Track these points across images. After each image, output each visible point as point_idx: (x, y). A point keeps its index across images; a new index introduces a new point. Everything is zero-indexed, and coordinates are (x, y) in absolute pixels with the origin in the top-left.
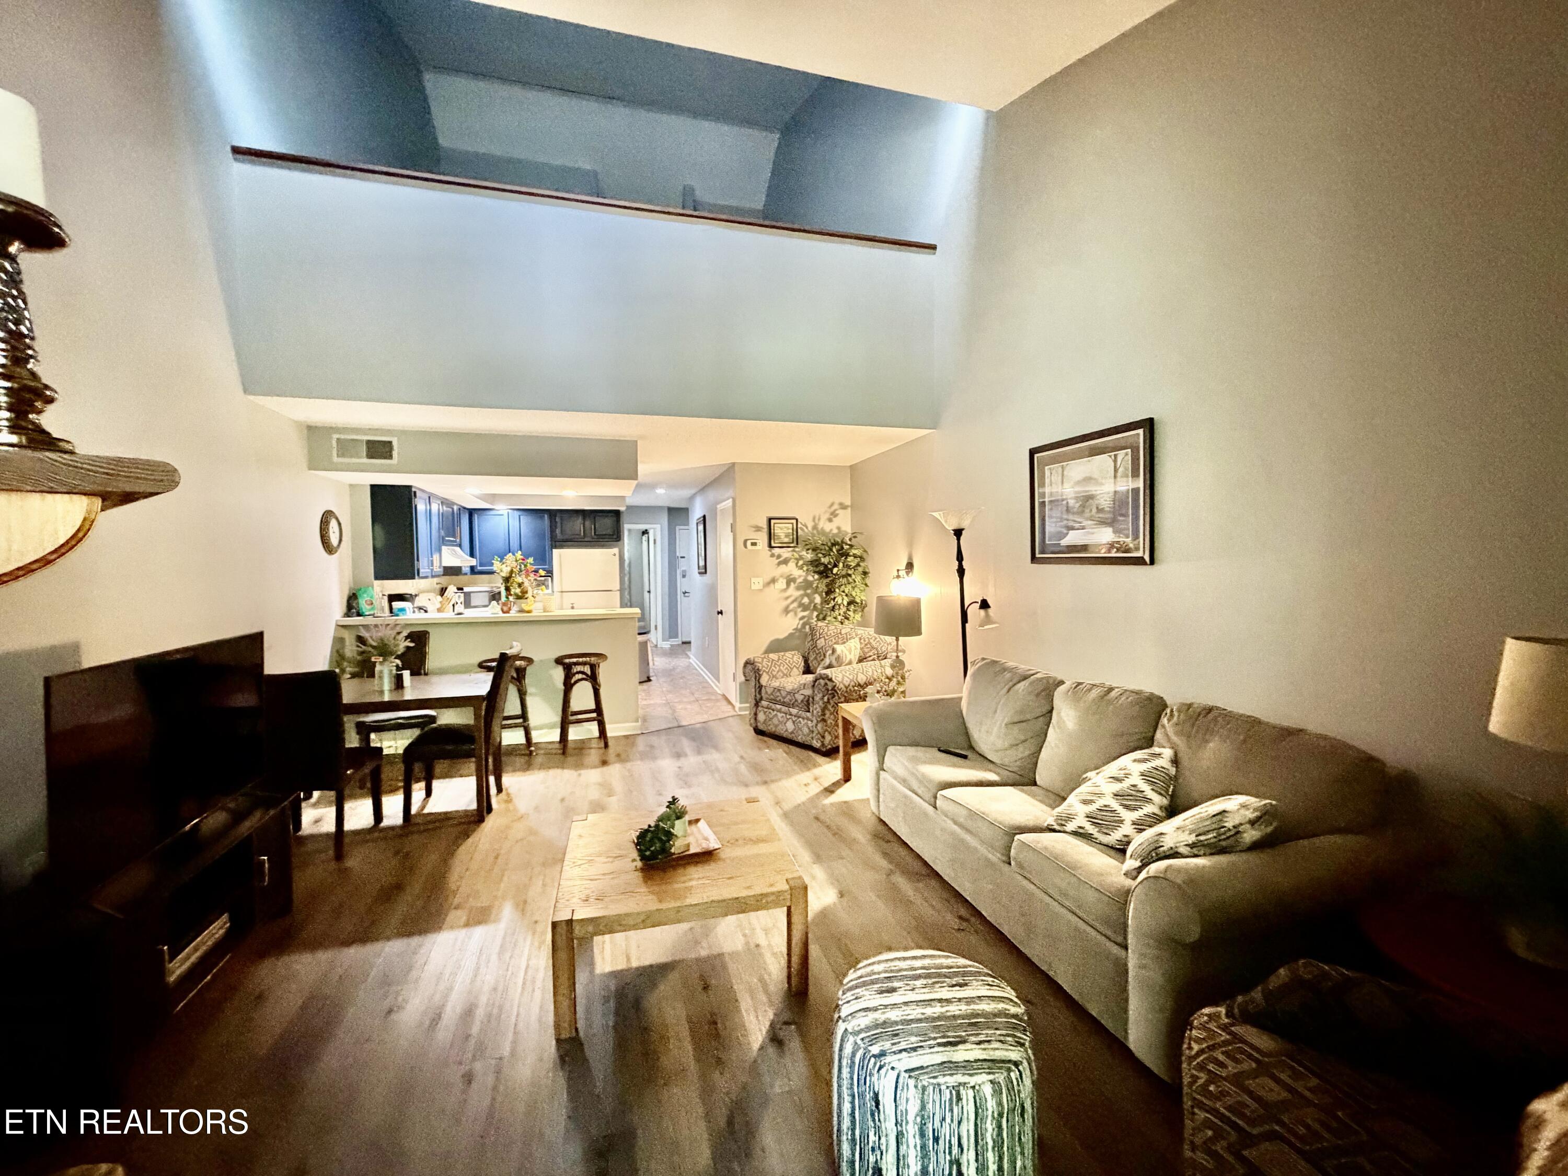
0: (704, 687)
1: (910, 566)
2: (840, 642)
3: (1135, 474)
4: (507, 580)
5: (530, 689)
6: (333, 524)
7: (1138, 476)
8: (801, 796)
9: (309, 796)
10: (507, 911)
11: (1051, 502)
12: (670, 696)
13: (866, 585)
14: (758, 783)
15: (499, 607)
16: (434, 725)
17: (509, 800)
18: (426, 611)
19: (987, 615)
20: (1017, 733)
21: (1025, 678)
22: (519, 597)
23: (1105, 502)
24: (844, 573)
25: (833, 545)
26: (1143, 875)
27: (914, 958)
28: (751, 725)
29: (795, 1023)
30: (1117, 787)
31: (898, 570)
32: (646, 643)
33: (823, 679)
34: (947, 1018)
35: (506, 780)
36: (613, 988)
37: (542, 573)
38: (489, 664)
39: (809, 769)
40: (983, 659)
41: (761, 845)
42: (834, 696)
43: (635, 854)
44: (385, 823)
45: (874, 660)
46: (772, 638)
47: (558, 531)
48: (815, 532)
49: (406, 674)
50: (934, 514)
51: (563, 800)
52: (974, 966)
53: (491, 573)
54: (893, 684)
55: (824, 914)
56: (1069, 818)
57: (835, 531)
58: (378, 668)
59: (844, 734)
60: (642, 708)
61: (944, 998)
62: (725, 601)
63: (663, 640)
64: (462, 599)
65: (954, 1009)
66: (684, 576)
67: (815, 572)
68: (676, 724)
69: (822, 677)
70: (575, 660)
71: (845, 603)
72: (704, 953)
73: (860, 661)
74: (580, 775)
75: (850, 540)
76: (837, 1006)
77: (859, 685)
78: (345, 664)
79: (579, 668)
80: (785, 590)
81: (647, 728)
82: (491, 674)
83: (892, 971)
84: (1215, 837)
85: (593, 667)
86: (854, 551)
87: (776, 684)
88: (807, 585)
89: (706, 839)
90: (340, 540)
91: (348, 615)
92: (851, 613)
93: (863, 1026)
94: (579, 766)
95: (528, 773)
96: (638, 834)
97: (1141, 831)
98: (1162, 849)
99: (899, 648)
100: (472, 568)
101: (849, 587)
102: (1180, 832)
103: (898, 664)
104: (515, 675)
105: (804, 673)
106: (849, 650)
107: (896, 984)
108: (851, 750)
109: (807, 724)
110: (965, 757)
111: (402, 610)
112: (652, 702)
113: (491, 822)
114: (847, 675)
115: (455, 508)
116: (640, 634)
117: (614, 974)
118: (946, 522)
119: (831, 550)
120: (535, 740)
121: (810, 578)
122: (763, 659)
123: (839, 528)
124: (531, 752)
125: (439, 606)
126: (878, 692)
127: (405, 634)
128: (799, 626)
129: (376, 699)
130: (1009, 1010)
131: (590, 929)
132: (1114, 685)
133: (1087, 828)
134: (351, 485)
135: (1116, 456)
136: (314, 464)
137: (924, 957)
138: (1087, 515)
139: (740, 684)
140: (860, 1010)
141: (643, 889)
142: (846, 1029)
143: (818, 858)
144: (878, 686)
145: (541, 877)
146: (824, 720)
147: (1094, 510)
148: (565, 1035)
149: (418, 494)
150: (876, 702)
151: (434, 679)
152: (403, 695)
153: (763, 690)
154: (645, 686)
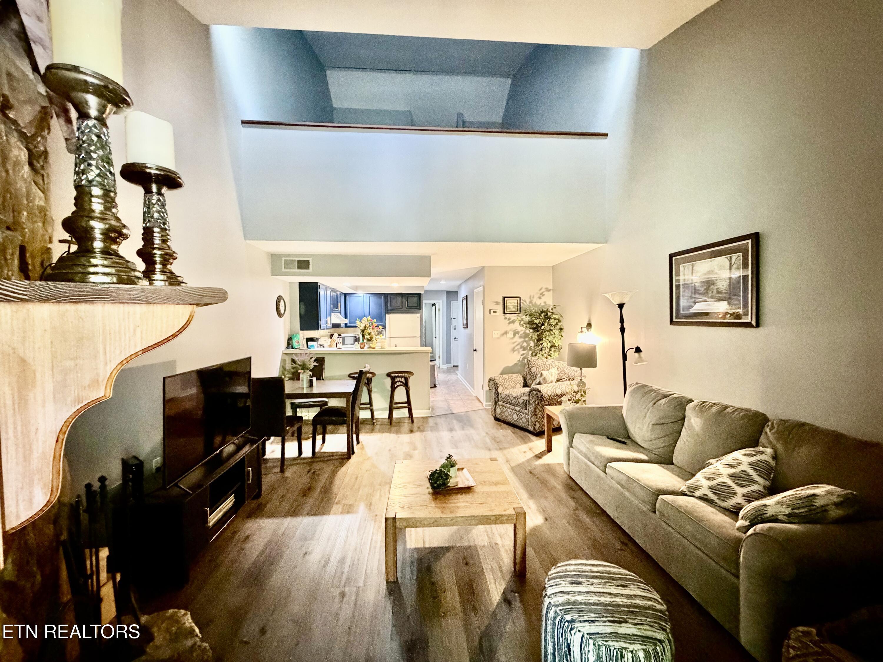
0: (465, 392)
1: (589, 325)
2: (546, 369)
3: (745, 266)
4: (363, 331)
5: (374, 390)
6: (282, 302)
7: (748, 268)
8: (522, 459)
9: (269, 439)
10: (362, 508)
11: (684, 285)
12: (447, 396)
13: (562, 336)
14: (496, 449)
15: (359, 345)
16: (327, 406)
17: (363, 448)
18: (323, 347)
19: (640, 357)
20: (659, 431)
21: (666, 396)
22: (369, 340)
23: (723, 285)
24: (548, 329)
25: (542, 312)
26: (751, 531)
27: (593, 565)
28: (492, 415)
29: (518, 593)
30: (732, 471)
31: (582, 328)
32: (434, 366)
33: (535, 391)
34: (614, 606)
35: (361, 437)
36: (416, 557)
37: (380, 327)
38: (354, 375)
39: (526, 443)
40: (637, 383)
41: (499, 486)
42: (542, 401)
43: (428, 485)
44: (303, 456)
45: (566, 381)
46: (506, 365)
47: (389, 305)
48: (531, 305)
49: (314, 379)
50: (605, 295)
51: (390, 450)
52: (631, 575)
53: (356, 327)
54: (578, 396)
55: (535, 530)
56: (697, 488)
57: (543, 304)
58: (301, 376)
59: (547, 424)
60: (432, 402)
61: (612, 592)
62: (478, 344)
63: (443, 364)
64: (341, 341)
65: (618, 600)
66: (455, 329)
67: (530, 328)
68: (450, 412)
69: (534, 390)
70: (397, 375)
71: (549, 347)
72: (466, 544)
73: (558, 381)
74: (399, 437)
75: (552, 309)
76: (545, 587)
77: (557, 395)
78: (286, 373)
79: (399, 379)
80: (512, 338)
81: (434, 414)
82: (355, 381)
83: (579, 571)
84: (806, 512)
85: (406, 379)
86: (554, 316)
87: (507, 392)
88: (526, 335)
89: (468, 480)
90: (285, 310)
91: (287, 348)
92: (552, 352)
93: (560, 602)
94: (398, 432)
95: (372, 434)
96: (430, 473)
97: (750, 501)
98: (765, 515)
99: (583, 375)
100: (346, 324)
101: (551, 337)
102: (779, 505)
103: (582, 383)
104: (366, 382)
105: (524, 386)
106: (551, 374)
107: (581, 580)
108: (552, 434)
109: (525, 416)
110: (625, 443)
111: (313, 346)
112: (437, 399)
113: (354, 458)
114: (550, 389)
115: (338, 293)
116: (431, 361)
117: (417, 550)
118: (613, 299)
119: (540, 315)
120: (376, 417)
121: (528, 331)
122: (500, 377)
123: (545, 303)
124: (374, 423)
125: (329, 344)
126: (569, 400)
127: (314, 359)
128: (521, 359)
129: (299, 391)
130: (655, 606)
131: (405, 524)
132: (729, 404)
133: (709, 496)
134: (290, 283)
135: (730, 257)
136: (274, 273)
137: (600, 565)
138: (710, 295)
139: (486, 391)
140: (559, 592)
141: (433, 505)
142: (550, 603)
143: (532, 496)
144: (569, 397)
145: (379, 491)
146: (535, 415)
147: (715, 292)
148: (391, 580)
149: (321, 287)
150: (567, 406)
151: (326, 382)
152: (312, 390)
153: (499, 396)
154: (433, 390)
